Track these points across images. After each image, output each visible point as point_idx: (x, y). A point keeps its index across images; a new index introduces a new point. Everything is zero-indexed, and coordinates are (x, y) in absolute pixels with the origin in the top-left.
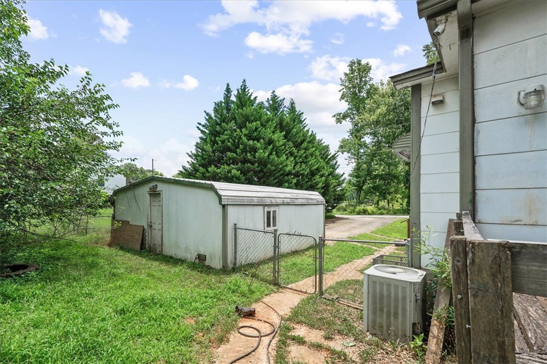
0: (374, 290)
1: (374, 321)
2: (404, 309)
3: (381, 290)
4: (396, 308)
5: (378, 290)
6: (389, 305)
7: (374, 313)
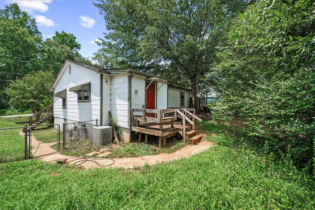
0: (103, 133)
1: (103, 142)
2: (110, 135)
3: (105, 132)
4: (108, 136)
5: (104, 132)
6: (107, 136)
7: (103, 140)
